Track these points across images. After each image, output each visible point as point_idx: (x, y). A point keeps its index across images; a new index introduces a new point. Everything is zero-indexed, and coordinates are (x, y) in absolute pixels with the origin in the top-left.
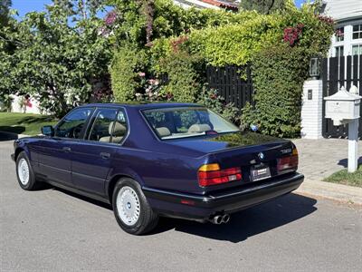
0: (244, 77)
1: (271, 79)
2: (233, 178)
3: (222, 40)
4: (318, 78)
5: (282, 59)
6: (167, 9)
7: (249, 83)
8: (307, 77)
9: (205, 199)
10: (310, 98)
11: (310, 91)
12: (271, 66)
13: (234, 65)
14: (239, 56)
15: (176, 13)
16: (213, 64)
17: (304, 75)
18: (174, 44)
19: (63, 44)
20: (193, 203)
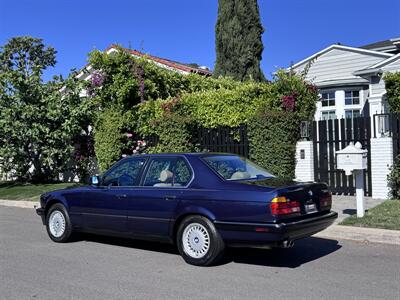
0: (237, 138)
1: (267, 139)
2: (295, 210)
3: (215, 103)
4: (308, 140)
5: (279, 121)
6: (153, 73)
7: (241, 144)
8: (299, 139)
9: (277, 226)
10: (303, 157)
11: (302, 151)
12: (267, 127)
13: (227, 126)
14: (232, 118)
16: (205, 125)
17: (296, 137)
18: (164, 107)
19: (45, 104)
20: (267, 230)
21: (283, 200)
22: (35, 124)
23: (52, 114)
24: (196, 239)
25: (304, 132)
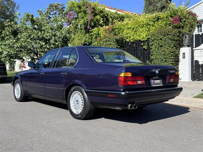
0: (145, 47)
1: (161, 46)
2: (140, 82)
3: (133, 27)
4: (188, 46)
5: (168, 35)
7: (148, 51)
8: (182, 46)
9: (123, 93)
10: (184, 57)
11: (184, 54)
12: (161, 39)
13: (140, 40)
14: (142, 35)
15: (107, 14)
16: (128, 40)
17: (181, 45)
18: (105, 30)
19: (44, 30)
20: (115, 96)
21: (129, 75)
22: (38, 41)
23: (47, 35)
24: (77, 101)
25: (186, 41)
